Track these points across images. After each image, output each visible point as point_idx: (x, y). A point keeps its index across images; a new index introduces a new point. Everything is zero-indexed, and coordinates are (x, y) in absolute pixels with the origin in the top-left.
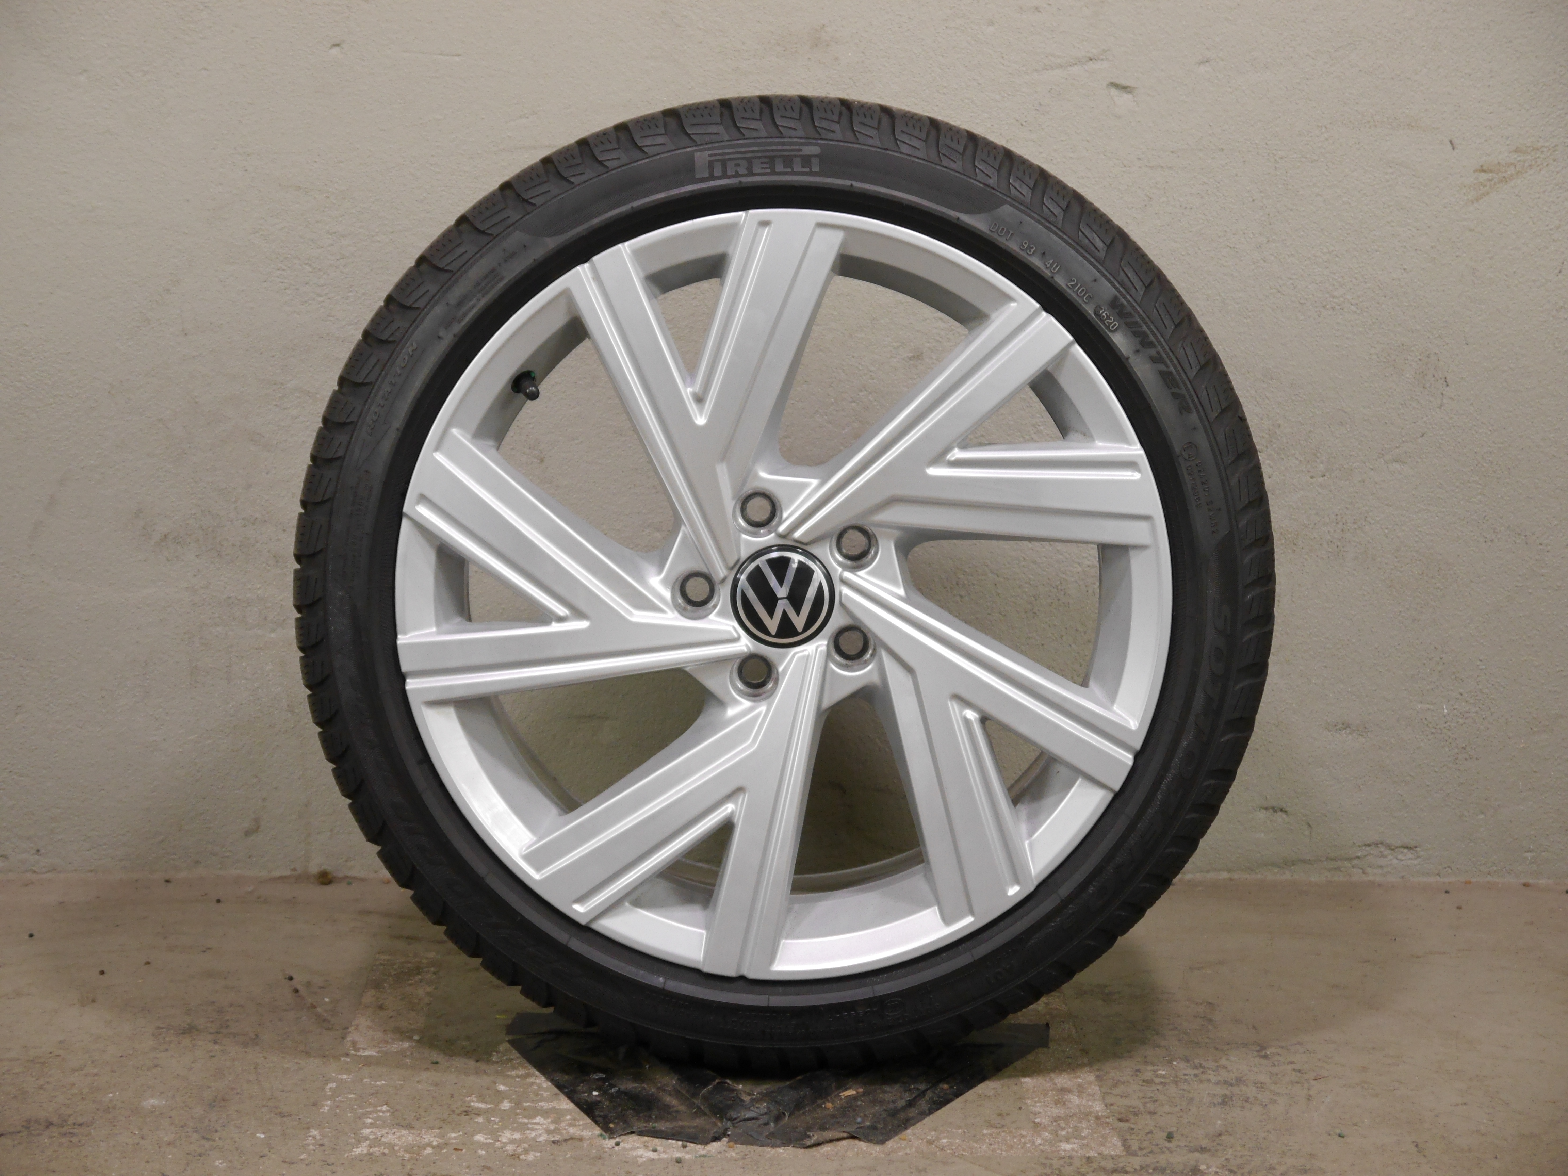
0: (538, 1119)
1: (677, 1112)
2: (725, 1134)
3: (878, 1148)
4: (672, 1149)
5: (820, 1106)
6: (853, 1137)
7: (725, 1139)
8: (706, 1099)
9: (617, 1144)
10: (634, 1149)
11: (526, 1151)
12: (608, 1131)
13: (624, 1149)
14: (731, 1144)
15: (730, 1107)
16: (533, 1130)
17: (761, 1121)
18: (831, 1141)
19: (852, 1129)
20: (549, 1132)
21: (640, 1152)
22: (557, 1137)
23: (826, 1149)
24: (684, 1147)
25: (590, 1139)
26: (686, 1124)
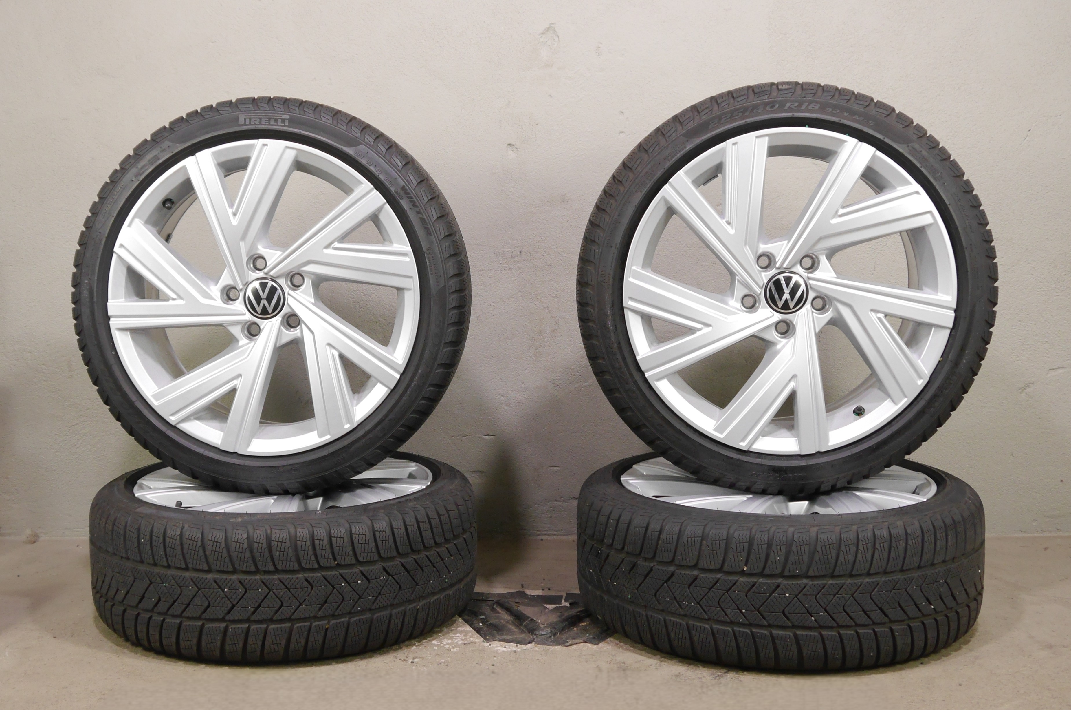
0: (458, 635)
1: (514, 631)
2: (533, 641)
3: (596, 646)
4: (512, 647)
5: (572, 629)
6: (586, 642)
7: (533, 643)
8: (525, 626)
9: (490, 645)
10: (497, 647)
11: (453, 648)
12: (486, 640)
13: (493, 647)
14: (536, 645)
15: (535, 630)
16: (456, 639)
17: (548, 636)
18: (576, 644)
19: (584, 639)
20: (462, 640)
21: (499, 648)
22: (466, 642)
23: (575, 646)
24: (517, 646)
25: (479, 643)
26: (518, 636)
